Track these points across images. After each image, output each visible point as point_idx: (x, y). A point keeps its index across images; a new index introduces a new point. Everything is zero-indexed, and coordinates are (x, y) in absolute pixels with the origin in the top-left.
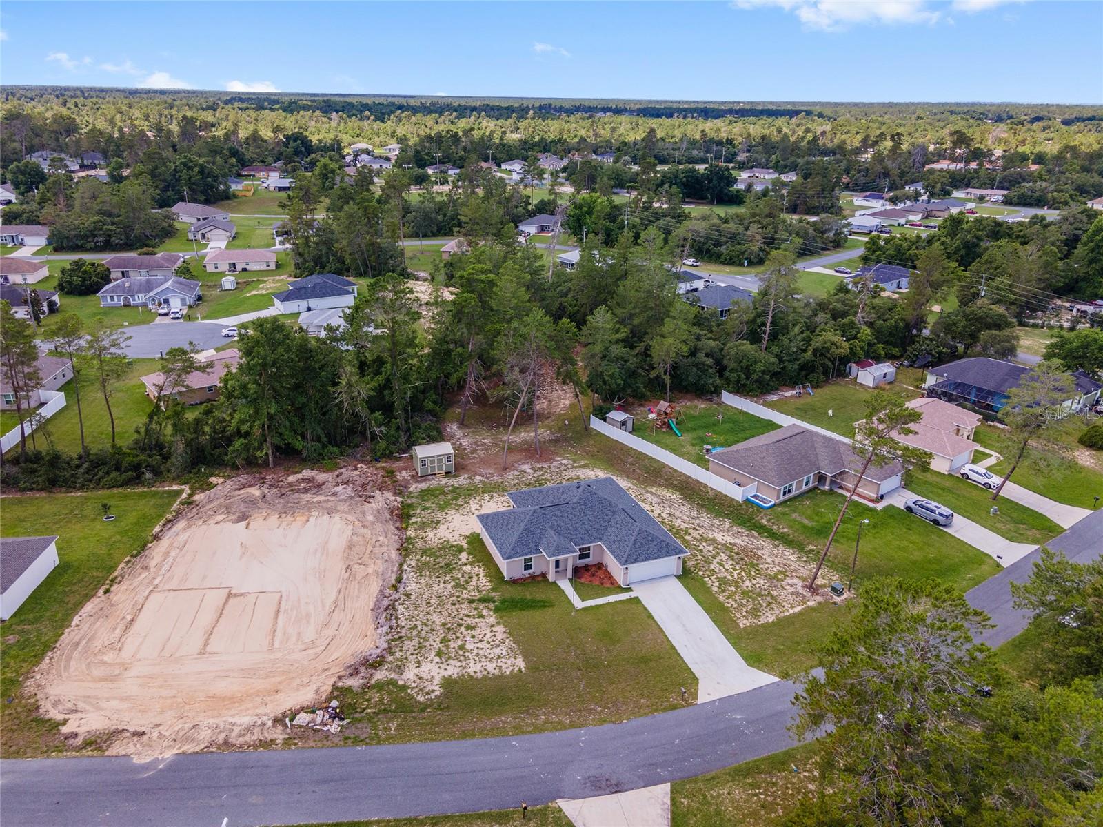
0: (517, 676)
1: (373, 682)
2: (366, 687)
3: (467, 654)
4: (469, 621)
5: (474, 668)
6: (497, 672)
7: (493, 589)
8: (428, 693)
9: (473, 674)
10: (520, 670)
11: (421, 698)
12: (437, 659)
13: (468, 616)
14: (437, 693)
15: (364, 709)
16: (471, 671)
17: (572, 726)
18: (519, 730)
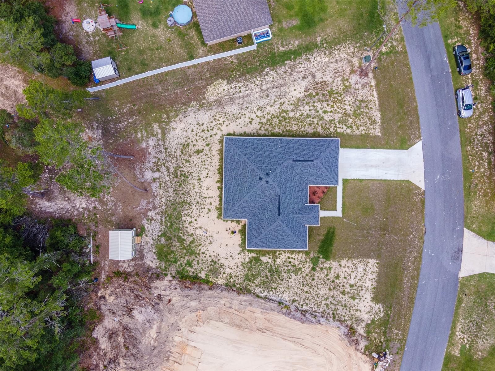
0: (381, 266)
1: (365, 335)
2: (367, 338)
3: (358, 285)
4: (332, 276)
5: (369, 284)
6: (376, 275)
8: (380, 311)
9: (373, 287)
10: (378, 263)
11: (382, 315)
12: (357, 301)
14: (381, 307)
15: (381, 342)
16: (370, 287)
17: (420, 253)
18: (416, 277)
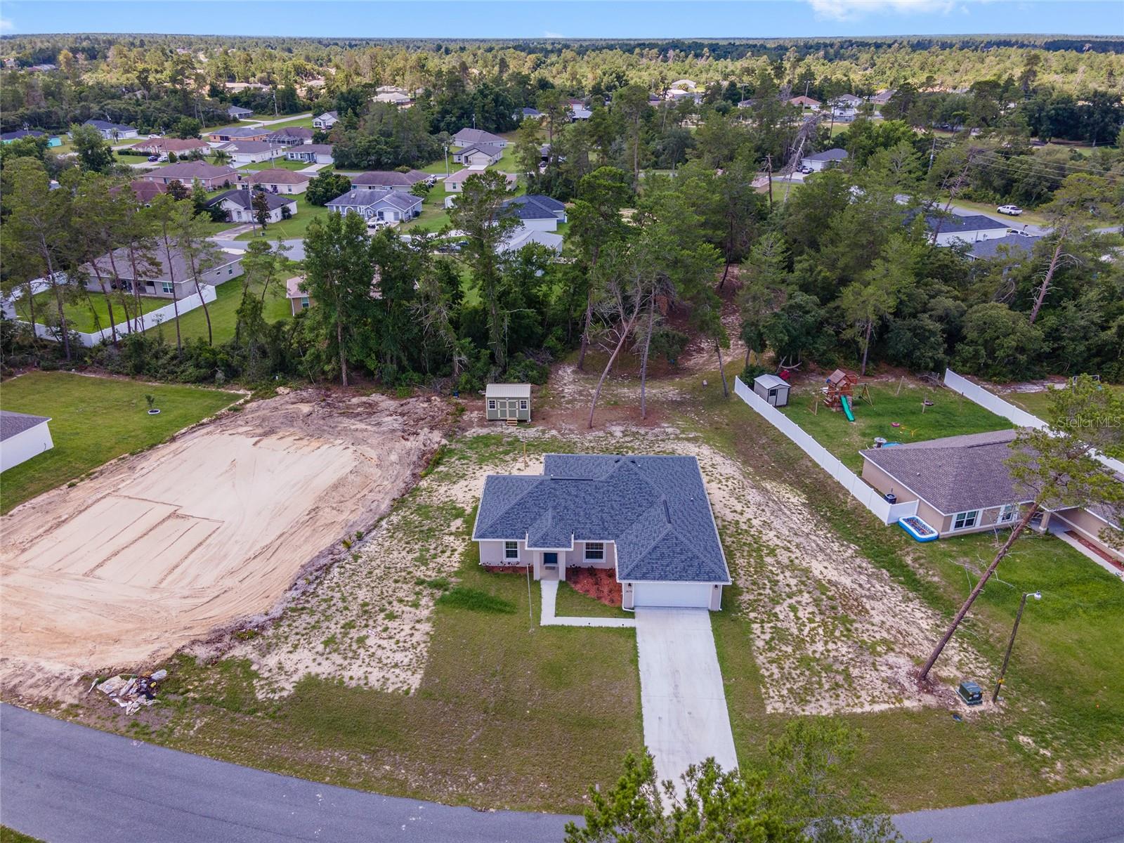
0: (399, 699)
1: (224, 658)
2: (213, 662)
3: (362, 651)
4: (397, 607)
5: (355, 672)
6: (377, 686)
7: (457, 574)
8: (274, 691)
9: (346, 680)
10: (407, 692)
11: (260, 696)
12: (320, 648)
13: (401, 601)
14: (285, 694)
15: (188, 691)
16: (347, 674)
17: (417, 795)
18: (342, 778)
